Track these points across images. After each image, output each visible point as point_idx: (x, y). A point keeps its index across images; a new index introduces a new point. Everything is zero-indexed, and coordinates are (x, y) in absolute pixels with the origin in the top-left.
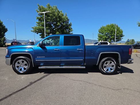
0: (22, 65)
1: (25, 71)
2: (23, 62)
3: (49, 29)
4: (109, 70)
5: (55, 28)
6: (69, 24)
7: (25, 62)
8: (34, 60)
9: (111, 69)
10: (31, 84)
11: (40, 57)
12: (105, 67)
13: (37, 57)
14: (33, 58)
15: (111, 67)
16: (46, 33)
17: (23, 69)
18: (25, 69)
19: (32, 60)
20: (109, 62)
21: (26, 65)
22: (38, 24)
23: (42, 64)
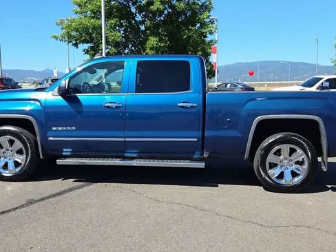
0: (9, 153)
1: (18, 169)
2: (12, 142)
3: (121, 25)
4: (288, 176)
5: (143, 22)
6: (203, 4)
7: (18, 145)
8: (44, 138)
9: (294, 174)
10: (31, 202)
11: (60, 129)
12: (273, 166)
13: (54, 129)
14: (40, 132)
15: (294, 167)
16: (107, 43)
17: (11, 165)
18: (17, 164)
19: (38, 138)
20: (285, 148)
21: (20, 152)
22: (79, 9)
23: (67, 151)
